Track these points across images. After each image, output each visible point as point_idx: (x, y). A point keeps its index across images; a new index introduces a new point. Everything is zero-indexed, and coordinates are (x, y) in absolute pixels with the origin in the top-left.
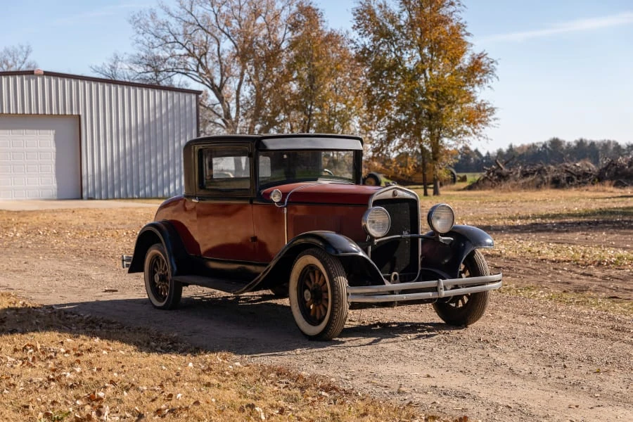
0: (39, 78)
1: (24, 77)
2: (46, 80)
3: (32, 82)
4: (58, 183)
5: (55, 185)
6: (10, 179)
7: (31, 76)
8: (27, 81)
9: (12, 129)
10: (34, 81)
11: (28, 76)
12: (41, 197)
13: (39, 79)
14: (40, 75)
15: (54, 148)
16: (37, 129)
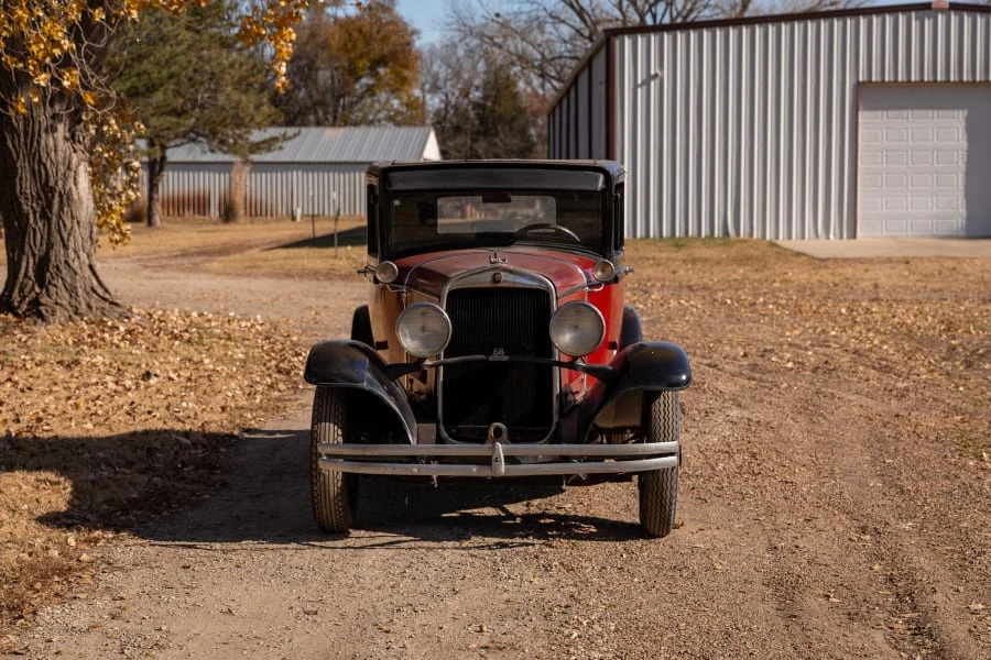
0: (940, 16)
1: (913, 14)
2: (954, 18)
3: (928, 23)
4: (968, 208)
5: (963, 211)
6: (904, 199)
7: (927, 12)
8: (918, 23)
9: (887, 109)
10: (931, 21)
11: (921, 13)
12: (935, 233)
13: (941, 18)
14: (942, 10)
15: (964, 144)
16: (933, 108)
